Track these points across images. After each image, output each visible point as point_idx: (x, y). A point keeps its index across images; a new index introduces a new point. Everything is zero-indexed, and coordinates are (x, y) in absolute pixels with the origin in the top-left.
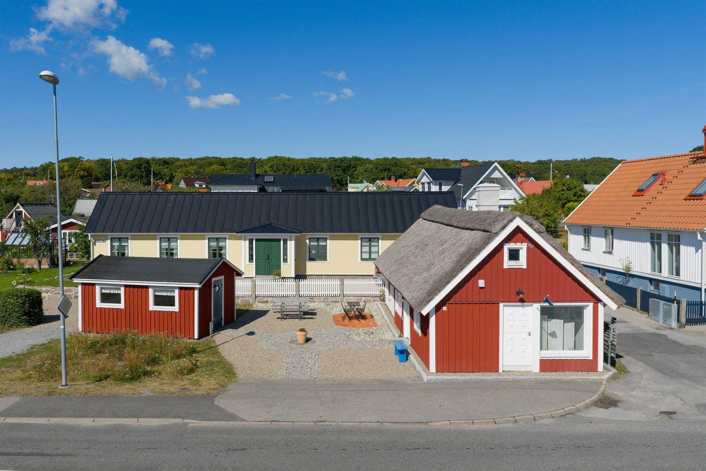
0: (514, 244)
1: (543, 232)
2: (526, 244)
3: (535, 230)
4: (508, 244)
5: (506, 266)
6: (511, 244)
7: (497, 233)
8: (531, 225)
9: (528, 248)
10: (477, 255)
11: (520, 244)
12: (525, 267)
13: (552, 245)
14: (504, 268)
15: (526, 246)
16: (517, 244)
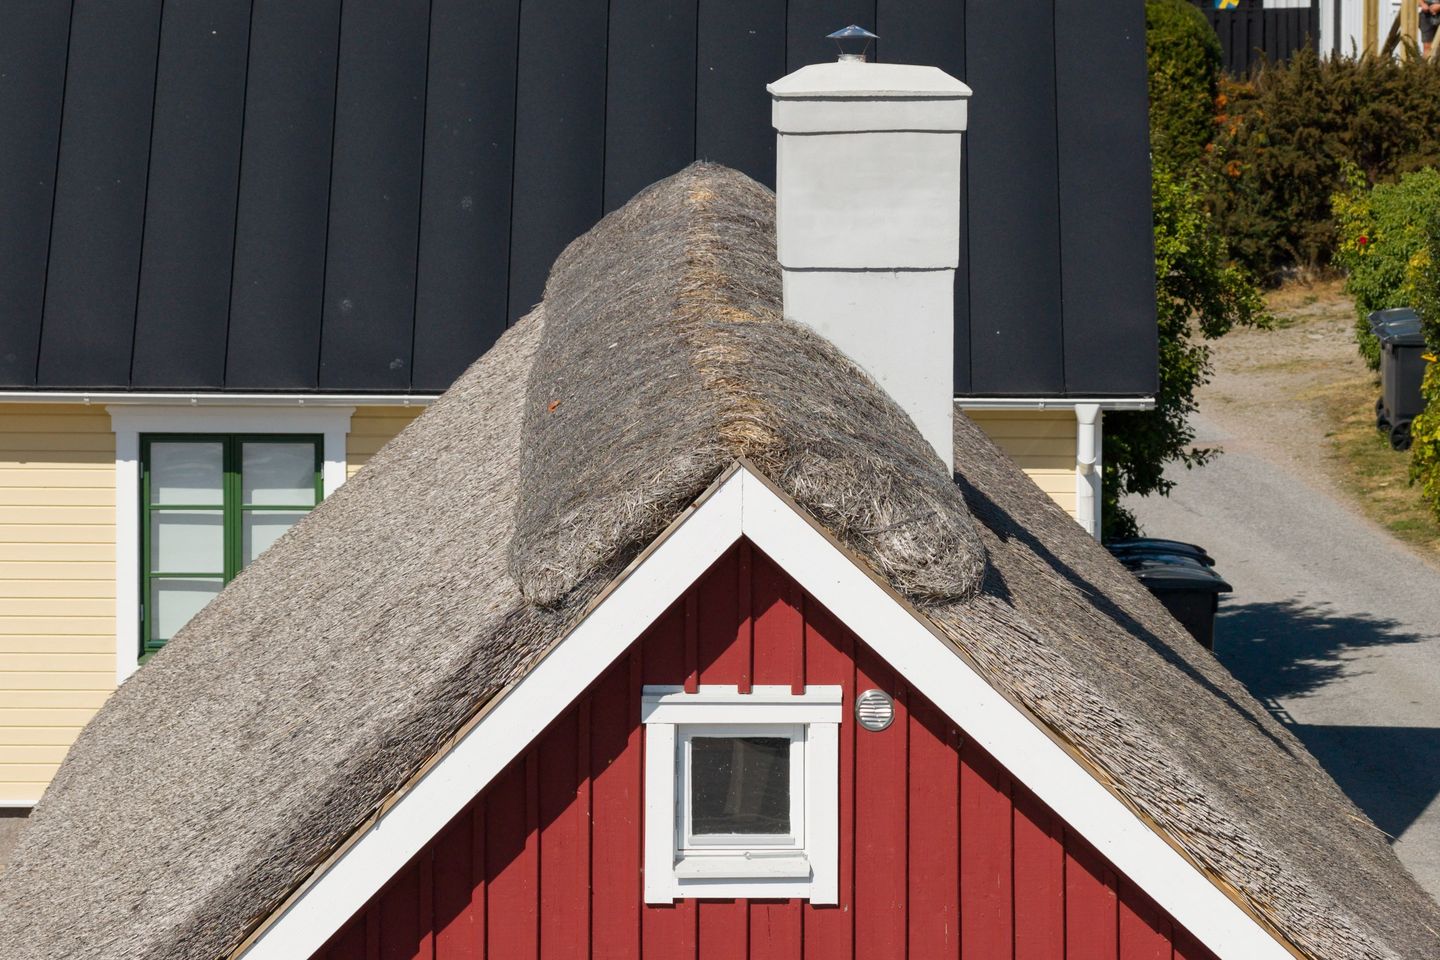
0: (730, 691)
1: (955, 600)
2: (835, 692)
3: (889, 581)
4: (682, 696)
5: (661, 885)
6: (707, 691)
7: (558, 605)
8: (853, 538)
9: (851, 732)
10: (387, 791)
11: (784, 691)
12: (824, 890)
13: (1032, 711)
14: (651, 896)
15: (836, 714)
16: (760, 691)
